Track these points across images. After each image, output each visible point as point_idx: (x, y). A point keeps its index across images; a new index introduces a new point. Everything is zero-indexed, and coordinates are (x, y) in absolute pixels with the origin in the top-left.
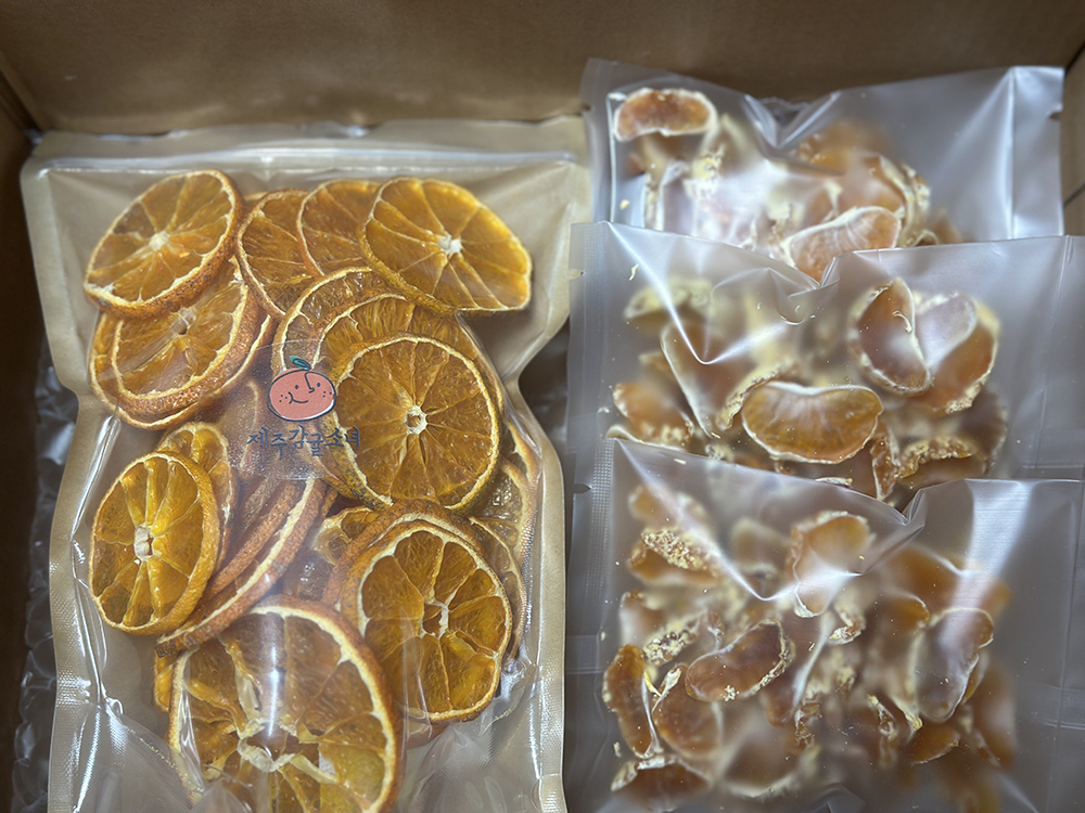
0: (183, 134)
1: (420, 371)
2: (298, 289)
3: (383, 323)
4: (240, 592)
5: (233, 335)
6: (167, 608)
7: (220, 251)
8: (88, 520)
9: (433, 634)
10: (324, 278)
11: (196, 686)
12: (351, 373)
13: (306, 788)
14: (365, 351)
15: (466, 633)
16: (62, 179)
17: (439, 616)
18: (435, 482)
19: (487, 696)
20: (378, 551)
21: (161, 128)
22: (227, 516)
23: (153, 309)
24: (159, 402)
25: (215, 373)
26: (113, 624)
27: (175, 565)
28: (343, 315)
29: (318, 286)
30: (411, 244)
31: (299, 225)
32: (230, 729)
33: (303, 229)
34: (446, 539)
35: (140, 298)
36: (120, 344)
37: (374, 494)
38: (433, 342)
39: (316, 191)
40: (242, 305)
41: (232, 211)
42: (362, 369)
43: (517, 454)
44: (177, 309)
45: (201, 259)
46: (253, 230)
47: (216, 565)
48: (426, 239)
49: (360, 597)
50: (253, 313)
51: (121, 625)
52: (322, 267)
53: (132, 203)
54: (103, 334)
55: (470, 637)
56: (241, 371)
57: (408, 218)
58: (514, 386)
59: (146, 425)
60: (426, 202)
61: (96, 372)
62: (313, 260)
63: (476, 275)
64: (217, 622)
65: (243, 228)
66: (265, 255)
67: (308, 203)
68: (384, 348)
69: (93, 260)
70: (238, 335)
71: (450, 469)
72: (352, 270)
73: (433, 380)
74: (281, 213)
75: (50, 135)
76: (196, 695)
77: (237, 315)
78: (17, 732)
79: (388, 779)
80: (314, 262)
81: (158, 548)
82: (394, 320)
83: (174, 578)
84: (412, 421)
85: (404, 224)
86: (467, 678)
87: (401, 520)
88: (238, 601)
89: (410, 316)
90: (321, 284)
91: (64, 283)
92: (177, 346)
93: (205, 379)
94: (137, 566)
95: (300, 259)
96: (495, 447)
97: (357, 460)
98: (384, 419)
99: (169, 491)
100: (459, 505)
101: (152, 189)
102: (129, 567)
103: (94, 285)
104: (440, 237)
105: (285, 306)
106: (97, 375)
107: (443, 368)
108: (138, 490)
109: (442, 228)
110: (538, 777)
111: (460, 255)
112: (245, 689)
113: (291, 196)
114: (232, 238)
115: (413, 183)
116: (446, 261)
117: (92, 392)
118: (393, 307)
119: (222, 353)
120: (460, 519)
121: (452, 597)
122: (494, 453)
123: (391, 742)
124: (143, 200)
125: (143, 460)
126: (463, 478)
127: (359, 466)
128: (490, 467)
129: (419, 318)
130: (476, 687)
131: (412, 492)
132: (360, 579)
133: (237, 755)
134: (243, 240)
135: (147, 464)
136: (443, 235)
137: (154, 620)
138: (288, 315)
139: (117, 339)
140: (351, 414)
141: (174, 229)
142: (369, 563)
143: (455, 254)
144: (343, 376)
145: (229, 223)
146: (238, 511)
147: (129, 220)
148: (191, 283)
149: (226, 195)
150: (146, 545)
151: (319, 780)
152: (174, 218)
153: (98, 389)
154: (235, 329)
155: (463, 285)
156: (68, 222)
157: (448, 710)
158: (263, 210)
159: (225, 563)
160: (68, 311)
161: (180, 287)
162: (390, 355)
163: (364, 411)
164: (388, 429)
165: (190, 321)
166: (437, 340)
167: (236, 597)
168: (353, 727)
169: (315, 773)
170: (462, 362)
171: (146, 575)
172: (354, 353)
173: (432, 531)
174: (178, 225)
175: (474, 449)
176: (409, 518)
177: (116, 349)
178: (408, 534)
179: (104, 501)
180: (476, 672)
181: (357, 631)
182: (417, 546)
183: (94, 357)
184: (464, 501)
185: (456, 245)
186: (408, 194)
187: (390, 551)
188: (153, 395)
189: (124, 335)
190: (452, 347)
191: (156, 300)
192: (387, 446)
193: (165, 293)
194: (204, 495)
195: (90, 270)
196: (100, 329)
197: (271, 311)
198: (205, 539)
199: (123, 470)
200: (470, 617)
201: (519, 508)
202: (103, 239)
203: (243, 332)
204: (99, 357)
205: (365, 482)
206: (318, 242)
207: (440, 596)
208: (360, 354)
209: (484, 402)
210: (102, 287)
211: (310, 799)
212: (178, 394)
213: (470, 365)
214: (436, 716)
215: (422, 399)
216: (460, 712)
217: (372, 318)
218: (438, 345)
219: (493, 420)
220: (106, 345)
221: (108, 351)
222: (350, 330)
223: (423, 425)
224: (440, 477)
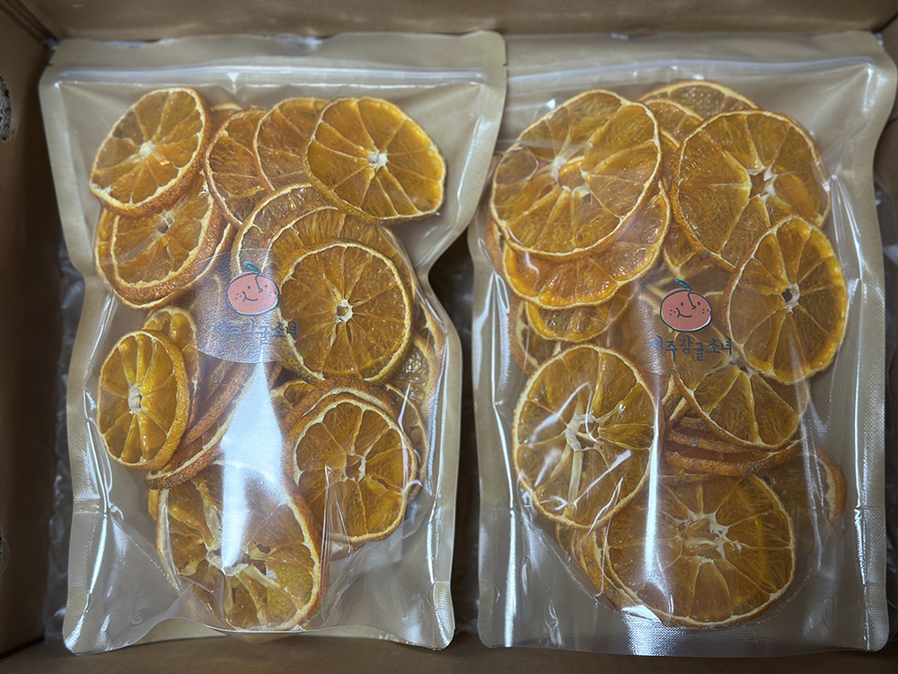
0: (171, 41)
1: (349, 270)
2: (254, 200)
3: (320, 229)
4: (205, 448)
5: (201, 240)
6: (153, 453)
7: (192, 166)
8: (96, 373)
9: (353, 479)
10: (275, 193)
11: (175, 509)
12: (292, 276)
13: (256, 589)
14: (304, 256)
15: (380, 477)
16: (71, 89)
17: (360, 463)
18: (359, 360)
19: (395, 522)
20: (310, 420)
21: (153, 36)
22: (195, 387)
23: (140, 212)
24: (145, 291)
25: (187, 270)
26: (115, 458)
27: (157, 421)
28: (287, 227)
29: (267, 202)
30: (345, 160)
31: (255, 145)
32: (201, 541)
33: (258, 147)
34: (364, 408)
35: (131, 201)
36: (117, 236)
37: (310, 371)
38: (359, 246)
39: (271, 112)
40: (209, 213)
41: (202, 129)
42: (301, 270)
43: (427, 329)
44: (160, 211)
45: (177, 172)
46: (219, 148)
47: (187, 425)
48: (358, 155)
49: (295, 456)
50: (218, 221)
51: (120, 460)
52: (273, 182)
53: (127, 111)
54: (105, 223)
55: (383, 478)
56: (207, 269)
57: (344, 136)
58: (425, 277)
59: (136, 306)
60: (360, 118)
61: (100, 256)
62: (265, 176)
63: (398, 185)
64: (187, 472)
65: (211, 147)
66: (228, 171)
67: (264, 123)
68: (319, 253)
69: (97, 159)
70: (205, 240)
71: (370, 349)
72: (295, 187)
73: (359, 278)
74: (242, 131)
75: (65, 43)
76: (175, 516)
77: (205, 222)
78: (51, 522)
79: (315, 590)
80: (266, 178)
81: (145, 405)
82: (329, 227)
83: (157, 431)
84: (341, 311)
85: (341, 141)
86: (380, 508)
87: (329, 394)
88: (202, 456)
89: (342, 223)
90: (270, 199)
91: (74, 179)
92: (159, 243)
93: (180, 275)
94: (131, 416)
95: (255, 173)
96: (408, 329)
97: (295, 345)
98: (319, 311)
99: (153, 361)
100: (376, 377)
101: (142, 99)
102: (125, 414)
103: (96, 185)
104: (369, 152)
105: (242, 215)
106: (100, 260)
107: (368, 266)
108: (131, 356)
109: (372, 142)
110: (432, 581)
111: (386, 168)
112: (211, 515)
113: (251, 115)
114: (202, 155)
115: (350, 102)
116: (373, 174)
117: (95, 273)
118: (329, 216)
119: (193, 253)
120: (377, 389)
121: (369, 450)
122: (406, 332)
123: (317, 565)
124: (136, 109)
125: (134, 334)
126: (382, 355)
127: (298, 350)
128: (403, 345)
129: (350, 224)
130: (388, 516)
131: (340, 368)
132: (295, 443)
133: (205, 563)
134: (210, 158)
135: (137, 338)
136: (373, 151)
137: (143, 461)
138: (245, 226)
139: (115, 231)
140: (292, 308)
141: (159, 139)
142: (303, 430)
143: (381, 168)
144: (286, 279)
145: (200, 141)
146: (204, 386)
147: (125, 125)
148: (169, 192)
149: (199, 114)
150: (138, 400)
151: (266, 585)
152: (159, 129)
153: (100, 271)
154: (203, 234)
155: (386, 195)
156: (77, 126)
157: (365, 534)
158: (227, 130)
159: (195, 423)
160: (78, 204)
161: (162, 195)
162: (324, 258)
163: (302, 305)
164: (321, 318)
165: (170, 222)
166: (363, 244)
167: (202, 452)
168: (290, 550)
169: (263, 580)
170: (383, 261)
171: (137, 423)
172: (295, 260)
173: (353, 402)
174: (162, 137)
175: (391, 332)
176: (335, 392)
177: (114, 239)
178: (334, 406)
179: (107, 360)
180: (388, 503)
181: (294, 482)
182: (341, 413)
183: (98, 243)
184: (381, 373)
185: (383, 159)
186: (347, 111)
187: (320, 419)
188: (140, 285)
189: (120, 228)
190: (374, 249)
191: (143, 205)
192: (321, 333)
193: (149, 199)
194: (179, 371)
195: (95, 170)
196: (103, 219)
197: (231, 222)
198: (178, 406)
199: (119, 339)
200: (383, 464)
201: (427, 374)
202: (106, 140)
203: (209, 238)
204: (102, 243)
205: (302, 363)
206: (271, 159)
207: (359, 450)
208: (300, 259)
209: (400, 292)
210: (103, 188)
211: (260, 595)
212: (159, 286)
213: (389, 263)
214: (355, 539)
215: (350, 292)
216: (375, 535)
217: (311, 226)
218: (364, 248)
219: (407, 308)
220: (107, 232)
221: (109, 238)
222: (293, 237)
223: (350, 314)
224: (363, 355)
